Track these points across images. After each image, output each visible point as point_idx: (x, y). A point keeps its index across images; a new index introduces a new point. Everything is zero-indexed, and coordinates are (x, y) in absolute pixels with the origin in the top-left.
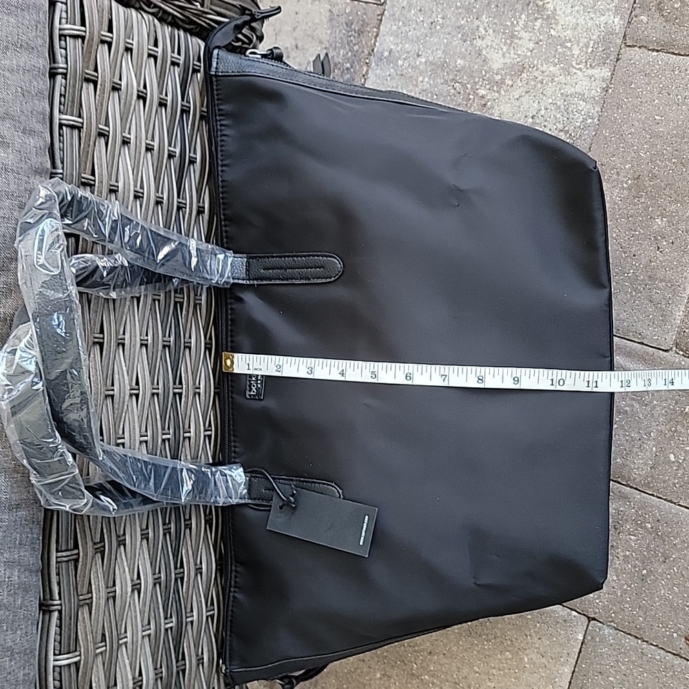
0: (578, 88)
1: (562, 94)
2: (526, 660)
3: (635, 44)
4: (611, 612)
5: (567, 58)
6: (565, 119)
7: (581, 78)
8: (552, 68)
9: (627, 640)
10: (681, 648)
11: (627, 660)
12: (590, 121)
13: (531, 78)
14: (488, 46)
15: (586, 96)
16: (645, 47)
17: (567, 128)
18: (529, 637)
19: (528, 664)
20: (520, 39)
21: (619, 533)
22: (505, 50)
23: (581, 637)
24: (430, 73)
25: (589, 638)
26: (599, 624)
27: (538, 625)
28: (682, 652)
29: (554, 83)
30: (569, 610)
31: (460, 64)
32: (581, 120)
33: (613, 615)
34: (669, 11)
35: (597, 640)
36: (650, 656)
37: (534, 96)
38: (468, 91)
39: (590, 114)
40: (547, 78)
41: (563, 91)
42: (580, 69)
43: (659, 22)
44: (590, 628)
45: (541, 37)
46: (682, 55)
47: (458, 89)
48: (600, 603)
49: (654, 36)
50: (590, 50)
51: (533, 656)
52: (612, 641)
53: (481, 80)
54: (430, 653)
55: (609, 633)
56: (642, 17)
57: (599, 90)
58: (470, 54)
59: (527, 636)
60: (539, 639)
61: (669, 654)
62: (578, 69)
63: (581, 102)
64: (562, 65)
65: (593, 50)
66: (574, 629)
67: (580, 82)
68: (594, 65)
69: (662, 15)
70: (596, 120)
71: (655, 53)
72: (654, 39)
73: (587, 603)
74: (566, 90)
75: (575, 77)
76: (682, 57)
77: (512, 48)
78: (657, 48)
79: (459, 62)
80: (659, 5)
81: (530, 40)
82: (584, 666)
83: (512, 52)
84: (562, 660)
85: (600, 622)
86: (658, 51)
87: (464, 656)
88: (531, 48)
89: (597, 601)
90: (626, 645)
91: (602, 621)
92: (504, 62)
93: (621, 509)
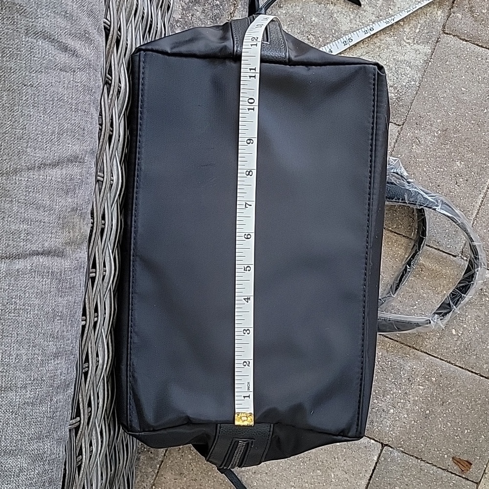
0: (406, 58)
1: (394, 59)
2: (333, 476)
3: (451, 33)
4: (401, 440)
5: (400, 33)
6: (395, 78)
7: (409, 50)
8: (388, 39)
9: (410, 460)
10: (449, 465)
11: (409, 474)
12: (413, 83)
13: (371, 42)
14: (339, 12)
15: (412, 64)
16: (458, 37)
17: (396, 85)
18: (336, 459)
19: (334, 479)
20: (365, 11)
21: (411, 384)
22: (352, 17)
23: (375, 458)
24: (289, 23)
25: (383, 459)
26: (391, 449)
27: (345, 450)
28: (449, 468)
29: (389, 50)
30: (369, 439)
31: (314, 21)
32: (407, 81)
33: (402, 442)
34: (478, 14)
35: (389, 460)
36: (426, 471)
37: (373, 57)
38: (320, 43)
39: (414, 78)
40: (384, 45)
41: (395, 57)
42: (409, 43)
43: (470, 20)
44: (384, 452)
45: (381, 13)
46: (483, 47)
47: (311, 40)
48: (394, 434)
49: (466, 29)
50: (417, 30)
51: (339, 473)
52: (399, 461)
53: (331, 36)
54: (255, 473)
55: (398, 455)
56: (458, 14)
57: (421, 61)
58: (323, 15)
59: (335, 459)
60: (345, 460)
61: (439, 469)
62: (407, 43)
63: (408, 68)
64: (396, 38)
65: (420, 31)
66: (372, 453)
67: (409, 53)
68: (419, 42)
69: (473, 16)
70: (417, 83)
71: (464, 42)
72: (466, 32)
73: (384, 434)
74: (398, 57)
75: (405, 48)
76: (484, 49)
77: (357, 16)
78: (467, 39)
79: (314, 19)
80: (471, 8)
81: (373, 14)
82: (377, 479)
83: (358, 20)
84: (361, 475)
85: (392, 448)
86: (466, 41)
87: (283, 474)
88: (373, 20)
89: (392, 433)
90: (410, 463)
91: (393, 446)
92: (351, 26)
93: (414, 367)
